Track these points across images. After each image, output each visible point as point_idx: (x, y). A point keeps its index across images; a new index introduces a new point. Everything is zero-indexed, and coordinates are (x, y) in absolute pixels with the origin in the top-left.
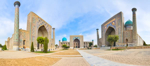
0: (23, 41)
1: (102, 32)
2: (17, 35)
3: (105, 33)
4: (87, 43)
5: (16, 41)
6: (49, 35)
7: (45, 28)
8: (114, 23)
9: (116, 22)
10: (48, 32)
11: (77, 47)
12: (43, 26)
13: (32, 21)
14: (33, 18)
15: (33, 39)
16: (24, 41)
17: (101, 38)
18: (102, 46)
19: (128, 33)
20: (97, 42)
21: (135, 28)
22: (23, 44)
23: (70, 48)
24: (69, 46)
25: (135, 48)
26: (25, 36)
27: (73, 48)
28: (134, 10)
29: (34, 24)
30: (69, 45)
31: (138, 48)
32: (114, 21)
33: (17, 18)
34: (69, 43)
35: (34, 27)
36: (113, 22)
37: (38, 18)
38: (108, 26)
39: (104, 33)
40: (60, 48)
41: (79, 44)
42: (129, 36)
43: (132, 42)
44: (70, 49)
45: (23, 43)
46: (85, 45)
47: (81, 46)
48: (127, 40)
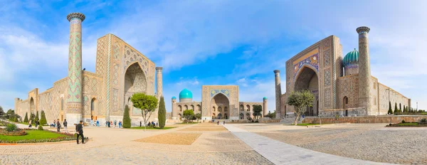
0: (90, 101)
1: (288, 79)
2: (78, 86)
3: (295, 81)
4: (248, 106)
5: (76, 100)
6: (148, 84)
7: (140, 68)
8: (315, 58)
9: (321, 56)
10: (146, 77)
11: (220, 117)
12: (136, 64)
13: (113, 52)
14: (113, 47)
15: (114, 96)
16: (93, 100)
17: (285, 94)
18: (287, 113)
19: (348, 81)
20: (277, 103)
21: (364, 69)
22: (90, 109)
23: (203, 118)
24: (200, 112)
25: (357, 121)
26: (94, 89)
27: (209, 118)
28: (362, 31)
29: (116, 60)
30: (200, 110)
31: (364, 122)
32: (316, 55)
33: (78, 44)
34: (198, 105)
35: (116, 67)
36: (314, 56)
37: (126, 47)
38: (302, 65)
39: (293, 81)
40: (175, 118)
41: (226, 109)
42: (352, 90)
43: (357, 106)
44: (202, 121)
45: (90, 105)
46: (243, 112)
47: (231, 114)
48: (346, 99)
